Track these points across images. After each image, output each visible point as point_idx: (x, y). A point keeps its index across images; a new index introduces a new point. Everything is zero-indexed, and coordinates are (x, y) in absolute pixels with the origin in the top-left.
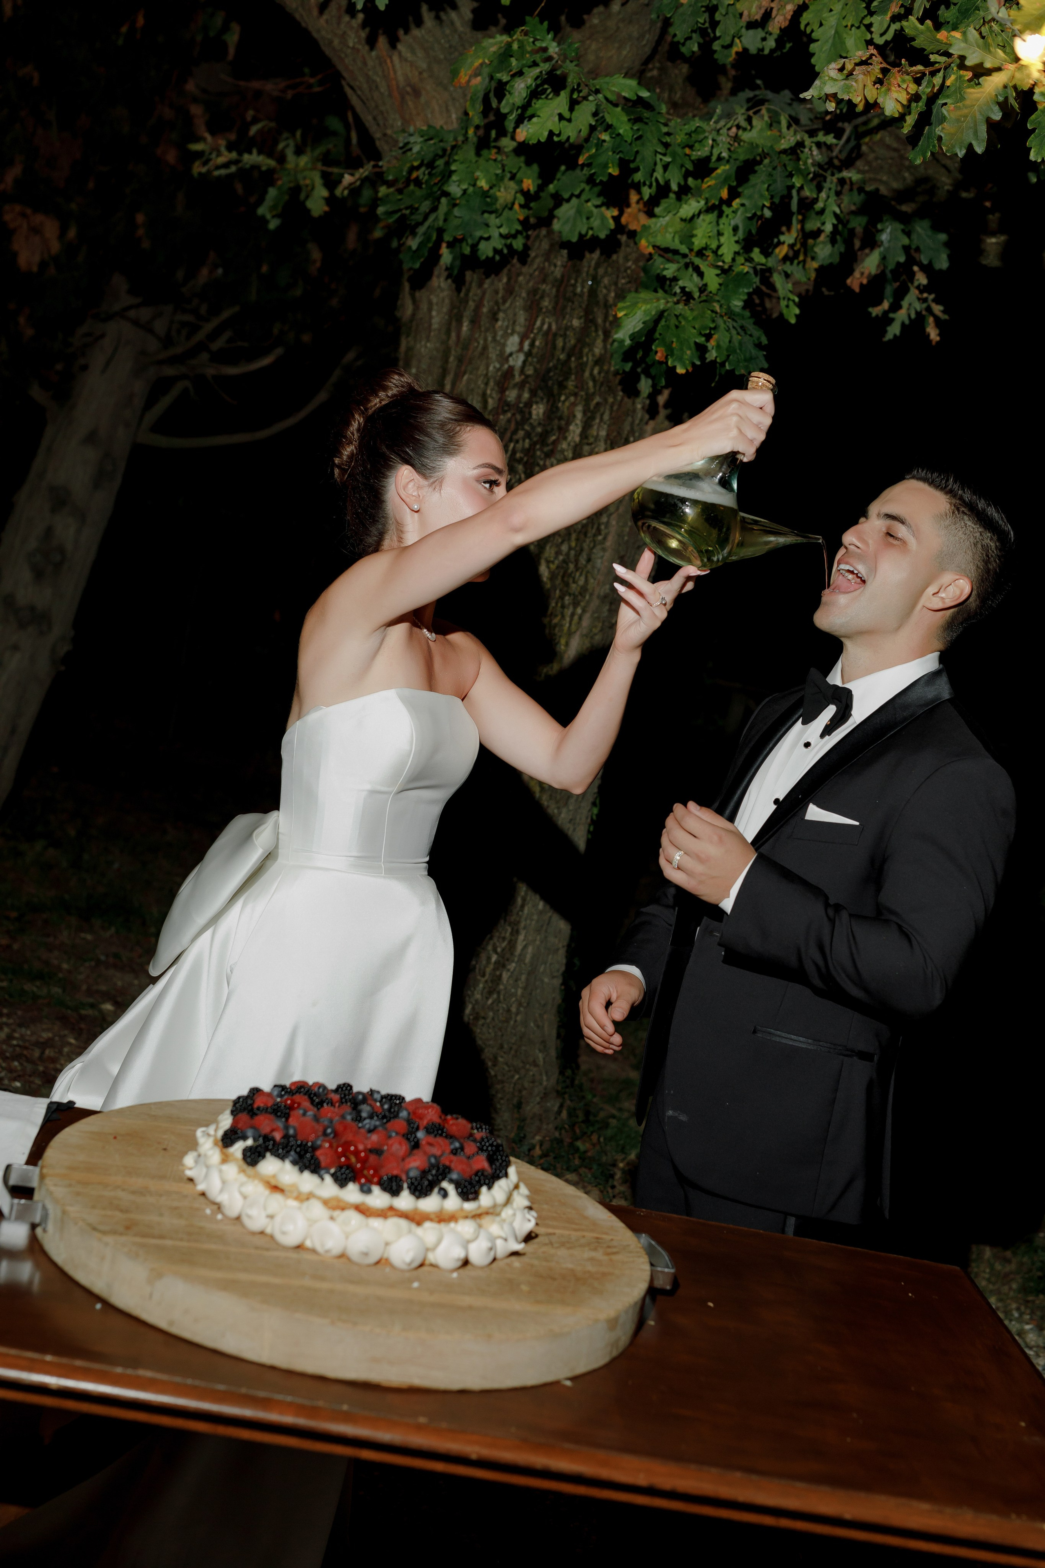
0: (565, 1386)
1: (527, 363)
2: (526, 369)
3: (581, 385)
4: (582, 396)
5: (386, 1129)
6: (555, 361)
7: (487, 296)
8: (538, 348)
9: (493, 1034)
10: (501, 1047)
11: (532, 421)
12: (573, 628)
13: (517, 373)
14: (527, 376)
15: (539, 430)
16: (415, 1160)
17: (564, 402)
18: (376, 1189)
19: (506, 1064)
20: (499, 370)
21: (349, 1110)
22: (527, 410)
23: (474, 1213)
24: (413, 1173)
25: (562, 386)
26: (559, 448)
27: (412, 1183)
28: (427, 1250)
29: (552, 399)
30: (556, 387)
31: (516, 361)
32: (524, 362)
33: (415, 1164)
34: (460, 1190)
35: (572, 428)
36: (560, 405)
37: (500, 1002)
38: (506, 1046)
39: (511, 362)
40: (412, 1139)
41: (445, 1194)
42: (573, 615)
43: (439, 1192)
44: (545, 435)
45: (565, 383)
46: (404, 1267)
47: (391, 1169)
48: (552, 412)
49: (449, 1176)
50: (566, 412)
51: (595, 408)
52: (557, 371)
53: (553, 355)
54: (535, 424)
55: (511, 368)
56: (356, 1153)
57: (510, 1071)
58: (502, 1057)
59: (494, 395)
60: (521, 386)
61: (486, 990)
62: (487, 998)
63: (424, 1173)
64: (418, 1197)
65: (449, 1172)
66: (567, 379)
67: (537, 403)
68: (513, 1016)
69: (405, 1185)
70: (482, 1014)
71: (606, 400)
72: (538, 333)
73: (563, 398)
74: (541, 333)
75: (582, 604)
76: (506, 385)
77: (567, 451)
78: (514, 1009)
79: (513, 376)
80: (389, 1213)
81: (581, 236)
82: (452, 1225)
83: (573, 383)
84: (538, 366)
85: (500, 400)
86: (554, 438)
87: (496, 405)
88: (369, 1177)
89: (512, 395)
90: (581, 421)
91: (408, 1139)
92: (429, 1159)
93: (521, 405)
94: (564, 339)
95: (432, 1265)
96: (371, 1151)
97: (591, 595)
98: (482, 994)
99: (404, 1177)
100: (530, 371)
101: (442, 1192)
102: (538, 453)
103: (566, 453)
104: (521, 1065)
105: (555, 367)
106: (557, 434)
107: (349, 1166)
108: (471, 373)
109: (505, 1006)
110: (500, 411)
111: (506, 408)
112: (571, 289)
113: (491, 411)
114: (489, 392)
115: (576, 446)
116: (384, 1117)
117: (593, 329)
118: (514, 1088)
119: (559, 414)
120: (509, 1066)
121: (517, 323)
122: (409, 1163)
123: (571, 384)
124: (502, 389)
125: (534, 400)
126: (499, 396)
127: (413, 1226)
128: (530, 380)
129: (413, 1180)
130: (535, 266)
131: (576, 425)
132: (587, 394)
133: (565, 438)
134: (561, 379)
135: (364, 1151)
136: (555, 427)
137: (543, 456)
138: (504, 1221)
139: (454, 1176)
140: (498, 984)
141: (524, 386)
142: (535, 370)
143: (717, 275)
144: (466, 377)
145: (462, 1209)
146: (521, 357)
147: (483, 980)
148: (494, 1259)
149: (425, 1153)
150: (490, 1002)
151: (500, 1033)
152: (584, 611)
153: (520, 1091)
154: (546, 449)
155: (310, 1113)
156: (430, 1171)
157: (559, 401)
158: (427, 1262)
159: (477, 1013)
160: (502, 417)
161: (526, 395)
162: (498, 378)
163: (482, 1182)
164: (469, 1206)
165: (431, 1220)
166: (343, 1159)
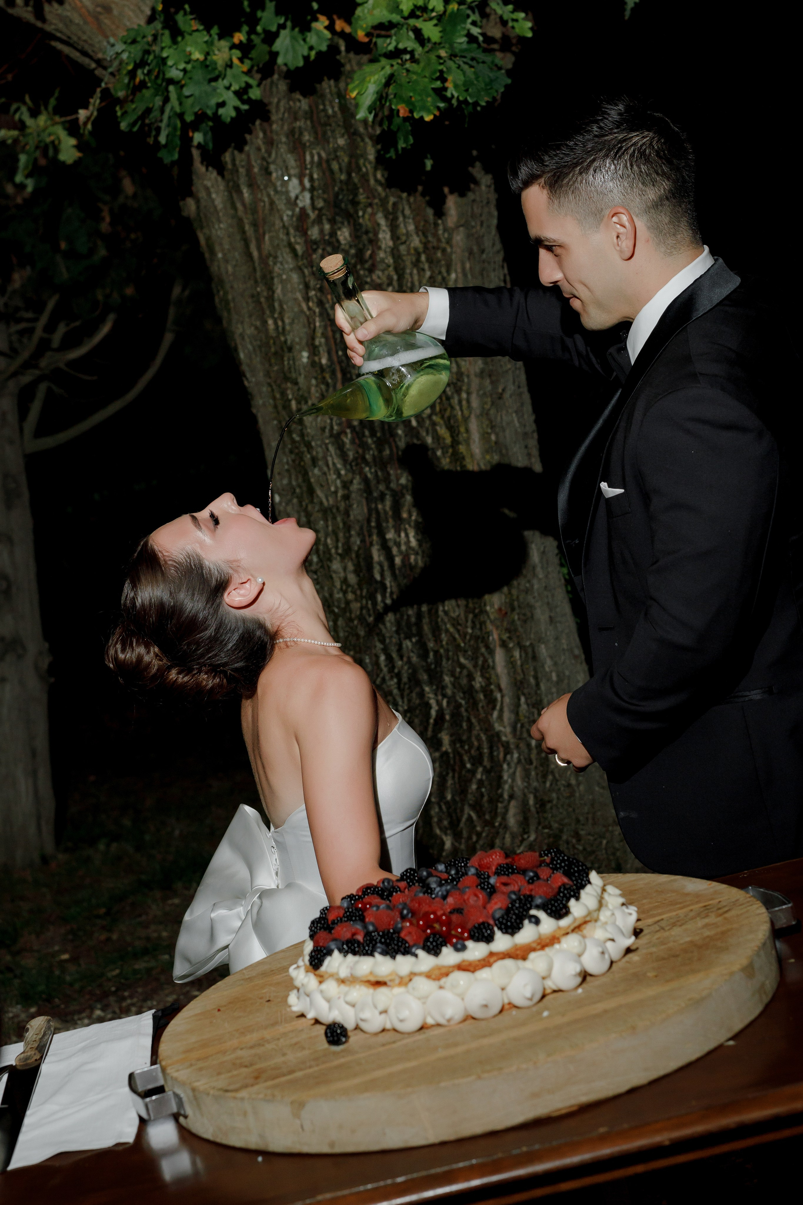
0: (729, 1047)
1: (315, 198)
2: (316, 203)
3: (372, 194)
4: (377, 204)
5: (459, 889)
6: (338, 184)
7: (252, 157)
8: (318, 179)
9: (565, 813)
10: (578, 821)
11: (343, 247)
12: (466, 413)
13: (310, 212)
14: (320, 210)
15: (353, 251)
16: (496, 903)
17: (363, 216)
18: (470, 944)
19: (589, 834)
20: (293, 216)
21: (419, 889)
22: (334, 240)
23: (572, 927)
24: (498, 915)
25: (355, 203)
26: (378, 259)
27: (501, 923)
28: (544, 978)
29: (351, 218)
30: (350, 207)
31: (304, 201)
32: (312, 199)
33: (497, 906)
34: (549, 911)
35: (381, 236)
36: (361, 220)
37: (557, 781)
38: (581, 818)
39: (300, 204)
40: (486, 887)
41: (537, 921)
42: (460, 402)
43: (530, 922)
44: (360, 254)
45: (357, 199)
46: (528, 1003)
47: (476, 918)
48: (357, 231)
49: (534, 904)
50: (369, 224)
51: (393, 209)
52: (345, 192)
53: (334, 180)
54: (347, 247)
55: (303, 209)
56: (438, 919)
57: (595, 840)
58: (582, 830)
59: (299, 240)
60: (319, 221)
61: (540, 776)
62: (544, 782)
63: (508, 911)
64: (512, 934)
65: (532, 901)
66: (356, 195)
67: (339, 229)
68: (576, 788)
69: (496, 929)
70: (546, 798)
71: (400, 198)
72: (312, 167)
73: (361, 213)
74: (315, 165)
75: (464, 388)
76: (305, 227)
77: (386, 258)
78: (573, 782)
79: (307, 216)
80: (492, 960)
81: (306, 58)
82: (557, 946)
83: (364, 196)
84: (325, 196)
85: (306, 242)
86: (369, 253)
87: (304, 249)
88: (459, 935)
89: (314, 233)
90: (387, 226)
91: (482, 888)
92: (510, 897)
93: (327, 237)
94: (338, 161)
95: (555, 991)
96: (451, 913)
97: (468, 376)
98: (537, 780)
99: (491, 922)
100: (320, 204)
101: (533, 920)
102: (362, 272)
103: (386, 261)
104: (604, 829)
105: (341, 189)
106: (370, 248)
107: (434, 933)
108: (270, 231)
109: (563, 782)
110: (310, 251)
111: (315, 247)
112: (322, 114)
113: (303, 255)
114: (293, 240)
115: (392, 250)
116: (453, 880)
117: (359, 139)
118: (607, 853)
119: (364, 229)
120: (593, 836)
121: (289, 167)
122: (491, 908)
123: (362, 198)
124: (302, 230)
125: (336, 227)
126: (303, 239)
127: (520, 963)
128: (324, 211)
129: (501, 920)
130: (282, 109)
131: (384, 231)
132: (381, 200)
133: (379, 248)
134: (351, 197)
135: (444, 914)
136: (366, 242)
137: (367, 273)
138: (606, 923)
139: (539, 901)
140: (548, 766)
141: (321, 219)
142: (325, 201)
143: (436, 25)
144: (267, 237)
145: (559, 928)
146: (307, 195)
147: (532, 767)
148: (612, 963)
149: (503, 893)
150: (548, 784)
151: (571, 809)
152: (469, 393)
153: (614, 854)
154: (367, 266)
155: (382, 906)
156: (513, 905)
157: (358, 217)
158: (548, 991)
159: (541, 800)
160: (314, 256)
161: (327, 227)
162: (295, 224)
163: (568, 895)
164: (565, 922)
165: (534, 950)
166: (429, 931)
